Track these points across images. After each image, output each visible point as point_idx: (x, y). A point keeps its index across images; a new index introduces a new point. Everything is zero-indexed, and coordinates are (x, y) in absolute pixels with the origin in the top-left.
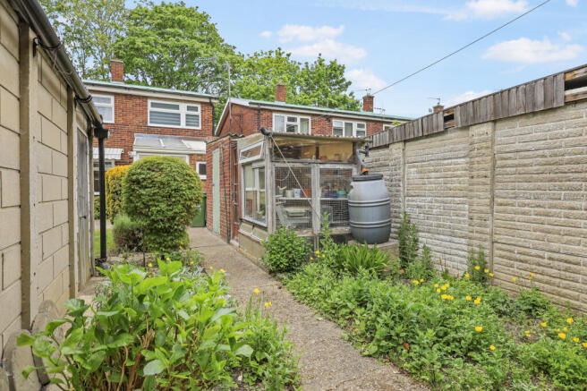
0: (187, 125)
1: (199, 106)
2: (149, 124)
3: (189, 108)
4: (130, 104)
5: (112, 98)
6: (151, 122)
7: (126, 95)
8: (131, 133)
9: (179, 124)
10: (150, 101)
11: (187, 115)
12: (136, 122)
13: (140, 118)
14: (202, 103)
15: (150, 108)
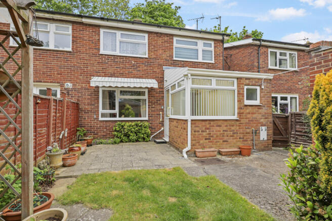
0: (203, 59)
1: (212, 43)
2: (174, 59)
3: (205, 45)
4: (160, 41)
5: (146, 35)
6: (175, 57)
7: (157, 33)
8: (161, 66)
9: (198, 59)
10: (175, 39)
11: (203, 51)
12: (164, 56)
13: (168, 53)
14: (215, 40)
15: (175, 45)
